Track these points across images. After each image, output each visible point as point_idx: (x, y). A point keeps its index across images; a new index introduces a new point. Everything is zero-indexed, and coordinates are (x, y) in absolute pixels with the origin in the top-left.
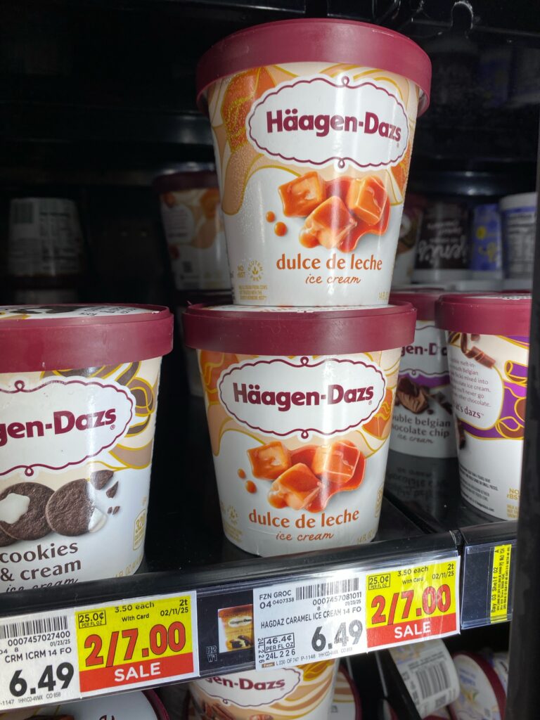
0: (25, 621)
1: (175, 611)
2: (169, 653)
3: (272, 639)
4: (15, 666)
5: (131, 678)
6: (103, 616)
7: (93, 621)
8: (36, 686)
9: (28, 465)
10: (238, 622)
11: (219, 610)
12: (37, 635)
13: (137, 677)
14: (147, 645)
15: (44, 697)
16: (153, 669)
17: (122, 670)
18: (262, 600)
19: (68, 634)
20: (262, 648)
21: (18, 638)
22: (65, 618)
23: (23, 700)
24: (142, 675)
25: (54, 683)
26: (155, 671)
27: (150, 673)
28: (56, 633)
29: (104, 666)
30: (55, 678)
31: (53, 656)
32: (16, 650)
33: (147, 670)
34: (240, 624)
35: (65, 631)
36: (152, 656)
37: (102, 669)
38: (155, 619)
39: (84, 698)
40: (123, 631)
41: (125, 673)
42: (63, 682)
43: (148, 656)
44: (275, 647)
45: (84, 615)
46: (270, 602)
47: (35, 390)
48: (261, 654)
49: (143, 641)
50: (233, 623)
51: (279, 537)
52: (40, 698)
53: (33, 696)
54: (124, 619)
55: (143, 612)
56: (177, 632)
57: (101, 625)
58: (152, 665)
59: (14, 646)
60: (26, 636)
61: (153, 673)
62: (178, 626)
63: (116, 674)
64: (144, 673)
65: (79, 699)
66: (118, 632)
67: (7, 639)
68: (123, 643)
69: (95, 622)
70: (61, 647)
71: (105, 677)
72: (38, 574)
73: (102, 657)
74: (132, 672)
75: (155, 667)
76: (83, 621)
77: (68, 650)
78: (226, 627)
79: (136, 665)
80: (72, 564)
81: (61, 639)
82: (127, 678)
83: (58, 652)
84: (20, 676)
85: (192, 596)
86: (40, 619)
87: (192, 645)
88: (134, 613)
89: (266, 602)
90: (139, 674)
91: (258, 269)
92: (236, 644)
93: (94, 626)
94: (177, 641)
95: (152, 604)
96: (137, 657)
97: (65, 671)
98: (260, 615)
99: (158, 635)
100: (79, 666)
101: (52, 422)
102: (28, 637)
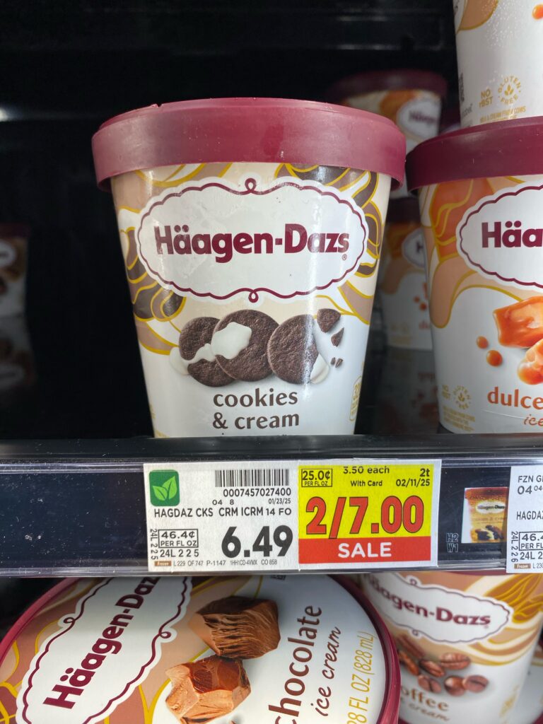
0: (243, 469)
1: (413, 481)
2: (402, 533)
3: (529, 535)
4: (230, 521)
5: (356, 556)
6: (330, 475)
7: (318, 480)
8: (251, 548)
9: (253, 288)
10: (487, 508)
11: (466, 489)
12: (254, 487)
13: (364, 555)
14: (378, 520)
15: (259, 562)
16: (382, 549)
17: (347, 545)
18: (521, 483)
19: (288, 492)
20: (516, 544)
21: (234, 488)
22: (287, 471)
23: (235, 563)
24: (370, 555)
25: (270, 548)
26: (385, 552)
27: (379, 553)
28: (276, 488)
29: (326, 536)
30: (272, 542)
31: (271, 515)
32: (232, 502)
33: (376, 549)
34: (490, 511)
35: (286, 487)
36: (382, 533)
37: (325, 540)
38: (390, 489)
39: (302, 571)
40: (350, 498)
41: (351, 549)
42: (281, 548)
43: (378, 532)
44: (532, 545)
45: (308, 471)
46: (530, 487)
47: (267, 192)
48: (514, 551)
49: (373, 514)
50: (481, 508)
51: (527, 422)
52: (254, 562)
53: (247, 559)
54: (353, 484)
55: (376, 477)
56: (413, 509)
57: (326, 486)
58: (382, 544)
59: (229, 498)
60: (243, 487)
61: (382, 555)
62: (416, 501)
63: (340, 548)
64: (373, 552)
65: (297, 571)
66: (346, 498)
67: (223, 488)
68: (350, 513)
69: (320, 482)
70: (280, 506)
71: (327, 550)
72: (253, 423)
73: (325, 525)
74: (358, 550)
75: (385, 547)
76: (307, 478)
77: (288, 511)
78: (473, 511)
79: (364, 542)
80: (290, 417)
81: (280, 496)
82: (353, 556)
83: (277, 511)
84: (234, 534)
85: (435, 466)
86: (260, 468)
87: (431, 528)
88: (365, 477)
89: (526, 486)
90: (366, 551)
91: (513, 86)
92: (482, 536)
93: (319, 486)
94: (413, 520)
95: (387, 470)
96: (365, 532)
97: (283, 536)
98: (516, 501)
99: (392, 509)
100: (299, 533)
101: (283, 237)
102: (246, 488)
